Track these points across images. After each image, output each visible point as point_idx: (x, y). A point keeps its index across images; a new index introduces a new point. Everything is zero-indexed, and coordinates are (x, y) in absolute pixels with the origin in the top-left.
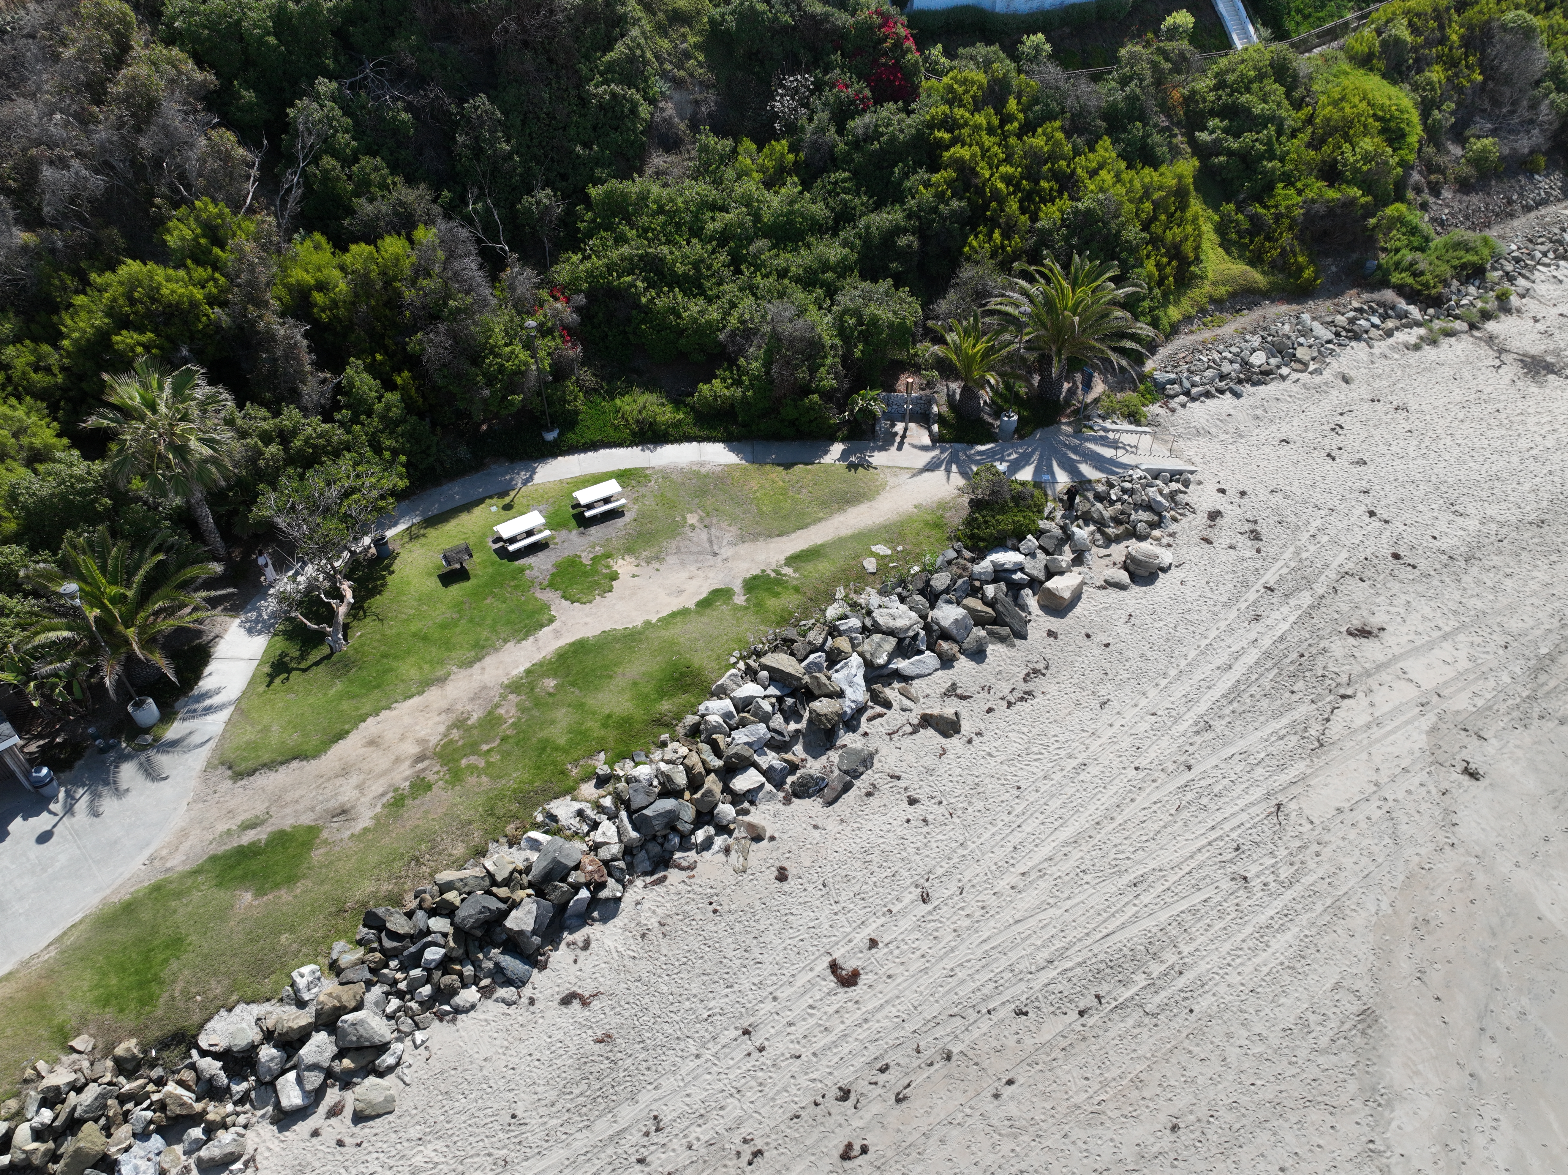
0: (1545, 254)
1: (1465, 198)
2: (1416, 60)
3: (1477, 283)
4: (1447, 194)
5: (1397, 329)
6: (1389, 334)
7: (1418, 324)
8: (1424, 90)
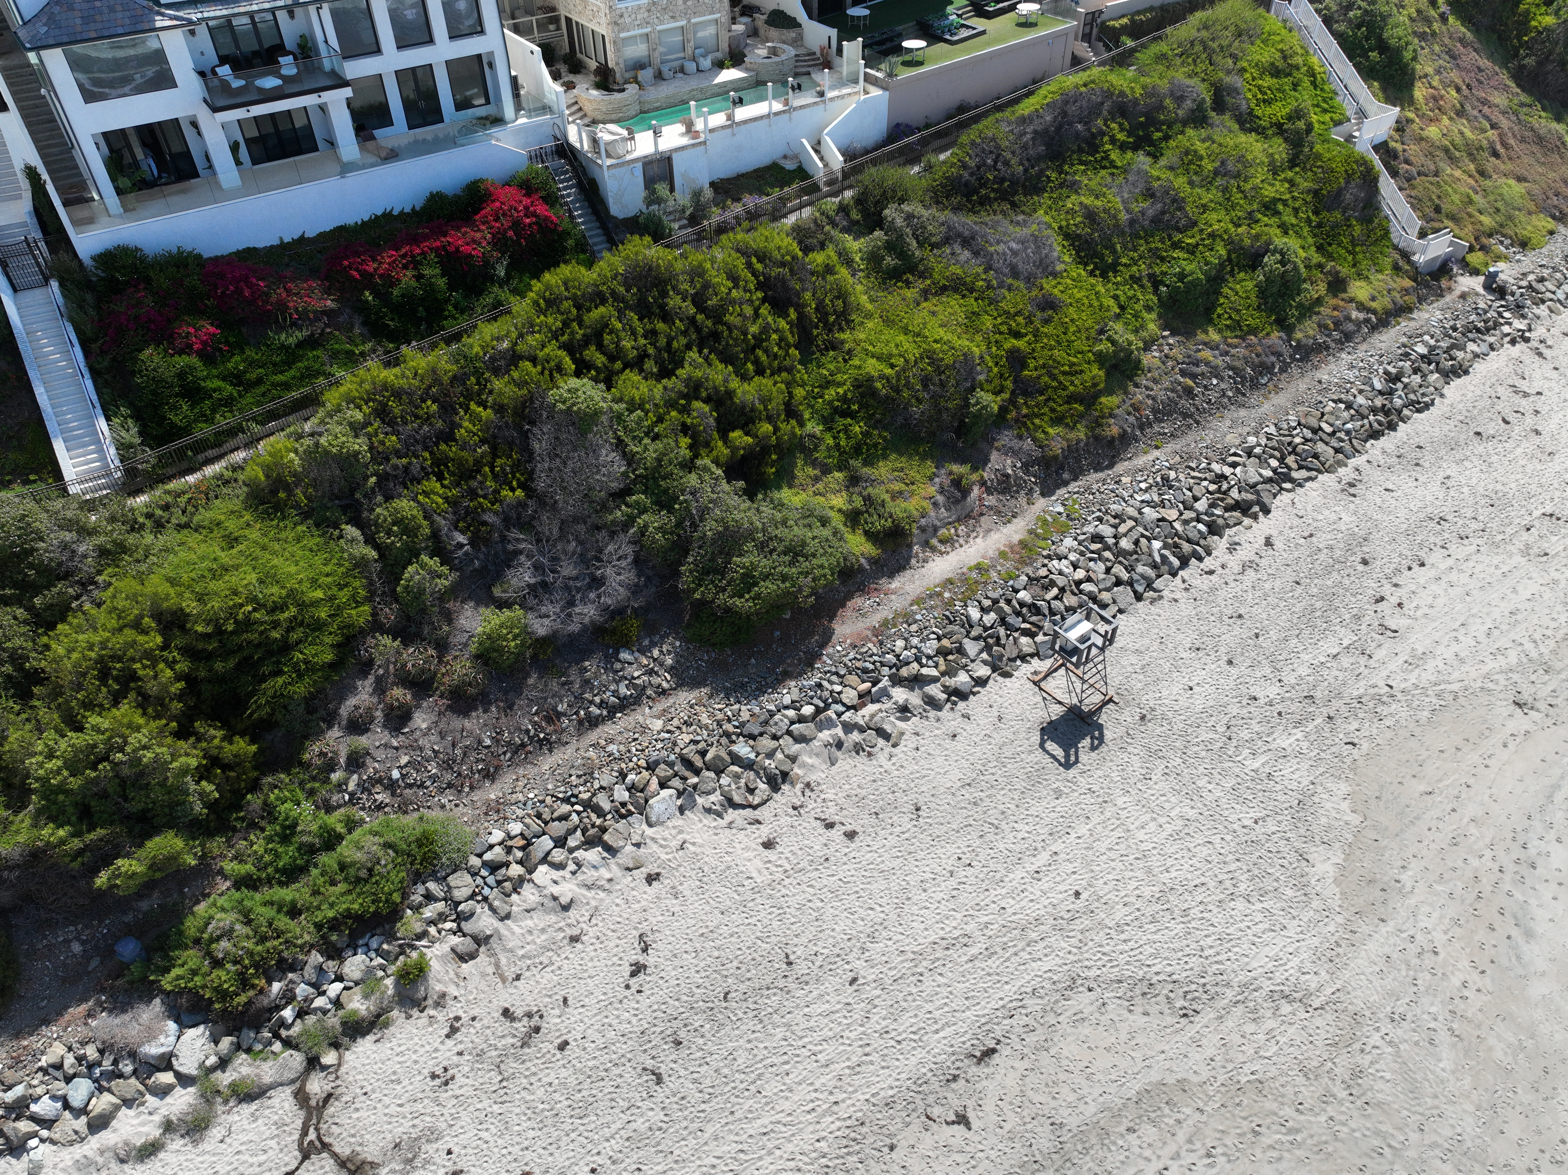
0: (560, 842)
1: (457, 722)
2: (383, 478)
3: (374, 944)
4: (421, 721)
5: (128, 1103)
6: (99, 1124)
7: (184, 1080)
8: (389, 533)
